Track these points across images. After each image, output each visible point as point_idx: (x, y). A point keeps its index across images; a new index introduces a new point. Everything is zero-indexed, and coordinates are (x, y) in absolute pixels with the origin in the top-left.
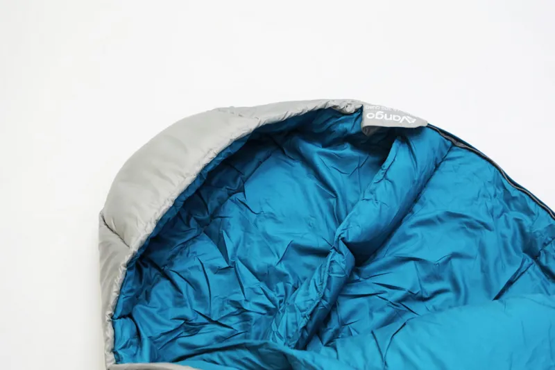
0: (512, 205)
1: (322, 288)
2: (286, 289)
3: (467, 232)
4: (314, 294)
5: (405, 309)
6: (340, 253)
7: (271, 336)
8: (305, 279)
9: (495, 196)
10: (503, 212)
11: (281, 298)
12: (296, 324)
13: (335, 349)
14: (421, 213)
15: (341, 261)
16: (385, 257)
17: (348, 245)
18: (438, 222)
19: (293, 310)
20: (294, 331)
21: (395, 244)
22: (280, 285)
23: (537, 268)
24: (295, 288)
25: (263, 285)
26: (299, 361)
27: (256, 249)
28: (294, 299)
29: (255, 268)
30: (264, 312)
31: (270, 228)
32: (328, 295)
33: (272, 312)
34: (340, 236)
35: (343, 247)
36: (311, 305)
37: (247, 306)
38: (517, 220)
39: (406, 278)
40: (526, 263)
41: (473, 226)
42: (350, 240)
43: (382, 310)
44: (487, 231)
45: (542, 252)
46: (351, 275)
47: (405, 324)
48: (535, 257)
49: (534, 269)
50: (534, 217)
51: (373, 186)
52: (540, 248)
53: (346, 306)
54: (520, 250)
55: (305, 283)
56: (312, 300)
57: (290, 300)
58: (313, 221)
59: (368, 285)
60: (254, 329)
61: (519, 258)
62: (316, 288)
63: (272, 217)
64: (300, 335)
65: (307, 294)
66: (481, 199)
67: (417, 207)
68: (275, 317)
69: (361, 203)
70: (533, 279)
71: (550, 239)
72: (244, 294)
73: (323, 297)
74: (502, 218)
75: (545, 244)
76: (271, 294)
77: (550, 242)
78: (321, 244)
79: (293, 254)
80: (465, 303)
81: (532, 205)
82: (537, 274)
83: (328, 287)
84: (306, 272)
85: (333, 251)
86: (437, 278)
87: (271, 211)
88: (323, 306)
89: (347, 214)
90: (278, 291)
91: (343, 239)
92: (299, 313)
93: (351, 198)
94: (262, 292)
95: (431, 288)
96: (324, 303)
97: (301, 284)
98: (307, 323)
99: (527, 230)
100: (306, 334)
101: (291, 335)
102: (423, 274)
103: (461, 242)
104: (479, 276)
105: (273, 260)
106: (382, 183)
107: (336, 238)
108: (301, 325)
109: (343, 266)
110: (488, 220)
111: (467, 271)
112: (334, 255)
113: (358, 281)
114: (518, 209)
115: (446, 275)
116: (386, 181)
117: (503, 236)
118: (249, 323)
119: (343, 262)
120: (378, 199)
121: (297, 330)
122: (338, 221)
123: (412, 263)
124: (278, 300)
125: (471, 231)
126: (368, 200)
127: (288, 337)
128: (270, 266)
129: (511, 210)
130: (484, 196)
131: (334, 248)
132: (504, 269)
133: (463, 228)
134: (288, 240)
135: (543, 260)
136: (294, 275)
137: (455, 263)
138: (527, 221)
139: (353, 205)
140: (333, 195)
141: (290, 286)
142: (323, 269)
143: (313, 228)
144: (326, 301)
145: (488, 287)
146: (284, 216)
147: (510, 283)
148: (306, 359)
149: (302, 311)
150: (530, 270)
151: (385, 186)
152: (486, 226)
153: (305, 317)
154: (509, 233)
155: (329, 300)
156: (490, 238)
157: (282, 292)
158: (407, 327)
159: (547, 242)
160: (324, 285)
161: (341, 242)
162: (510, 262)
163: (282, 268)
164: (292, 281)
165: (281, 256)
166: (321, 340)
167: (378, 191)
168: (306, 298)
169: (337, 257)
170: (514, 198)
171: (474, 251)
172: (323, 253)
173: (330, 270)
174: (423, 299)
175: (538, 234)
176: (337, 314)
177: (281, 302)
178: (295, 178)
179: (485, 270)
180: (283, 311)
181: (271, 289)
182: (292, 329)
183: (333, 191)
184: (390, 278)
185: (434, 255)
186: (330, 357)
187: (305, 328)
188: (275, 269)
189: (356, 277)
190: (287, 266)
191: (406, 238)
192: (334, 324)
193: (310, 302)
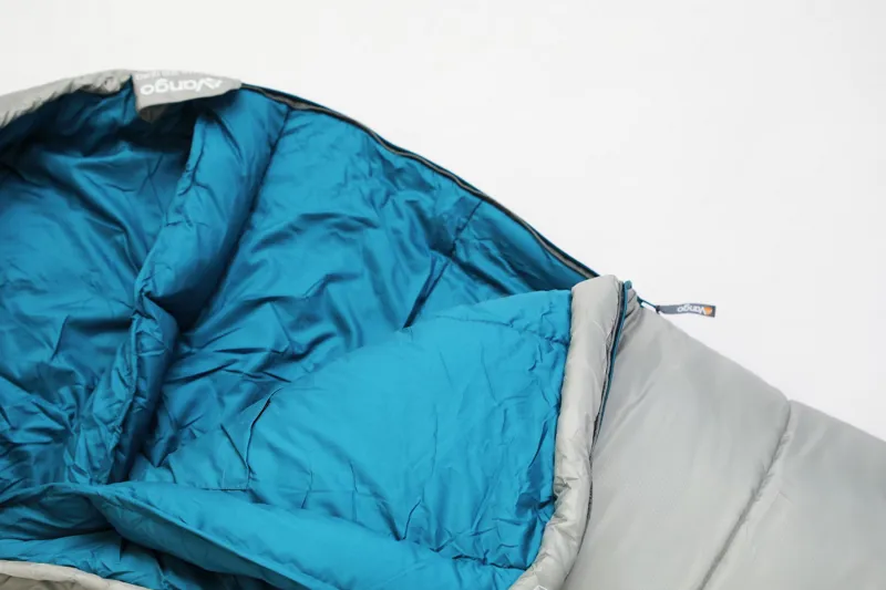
0: (399, 182)
1: (132, 378)
2: (76, 395)
3: (343, 240)
4: (121, 392)
5: (272, 379)
6: (149, 317)
7: (66, 474)
8: (102, 371)
9: (371, 174)
10: (388, 195)
11: (71, 411)
12: (102, 445)
13: (169, 468)
14: (264, 225)
15: (153, 330)
16: (225, 306)
17: (160, 302)
18: (295, 234)
19: (92, 424)
20: (102, 457)
21: (235, 284)
22: (65, 391)
23: (456, 269)
24: (90, 390)
25: (35, 398)
26: (109, 501)
27: (11, 344)
28: (91, 407)
29: (17, 375)
30: (46, 439)
31: (28, 304)
32: (144, 387)
33: (60, 437)
34: (142, 291)
35: (151, 308)
36: (119, 410)
37: (17, 438)
38: (412, 203)
39: (263, 331)
40: (439, 265)
41: (348, 228)
42: (160, 293)
43: (236, 390)
44: (370, 231)
45: (457, 243)
46: (176, 346)
47: (269, 402)
48: (450, 252)
49: (451, 272)
50: (435, 192)
51: (178, 200)
52: (453, 237)
53: (179, 398)
54: (426, 247)
55: (104, 378)
56: (120, 401)
57: (85, 412)
58: (95, 277)
59: (206, 357)
60: (37, 471)
61: (426, 259)
62: (123, 381)
63: (26, 286)
64: (112, 461)
65: (110, 395)
66: (350, 185)
67: (257, 218)
68: (66, 443)
69: (164, 232)
70: (453, 287)
71: (464, 220)
72: (7, 420)
73: (138, 393)
74: (389, 204)
75: (459, 230)
76: (53, 409)
77: (465, 225)
78: (116, 310)
79: (75, 337)
80: (361, 344)
81: (427, 175)
82: (459, 278)
83: (141, 374)
84: (103, 361)
85: (137, 317)
86: (310, 319)
87: (24, 277)
88: (141, 407)
89: (148, 251)
90: (62, 401)
91: (148, 295)
92: (103, 429)
93: (149, 226)
94: (36, 409)
95: (304, 337)
96: (141, 401)
97: (99, 380)
98: (120, 439)
99: (429, 215)
100: (123, 457)
101: (97, 465)
102: (289, 319)
103: (337, 257)
104: (374, 302)
105: (43, 355)
106: (192, 193)
107: (136, 295)
108: (111, 444)
109: (159, 336)
110: (369, 213)
111: (353, 298)
112: (139, 322)
113: (189, 354)
114: (409, 186)
115: (322, 311)
116: (199, 189)
117: (396, 232)
118: (25, 463)
119: (157, 331)
120: (191, 218)
121: (106, 455)
122: (135, 266)
123: (268, 306)
124: (66, 416)
125: (347, 235)
126: (175, 224)
127: (94, 469)
128: (40, 365)
129: (399, 189)
130: (355, 177)
131: (137, 312)
132: (408, 282)
133: (332, 234)
134: (60, 317)
135: (461, 254)
136: (84, 369)
137: (333, 288)
138: (426, 202)
139: (155, 237)
140: (118, 228)
141: (81, 388)
142: (127, 349)
143: (99, 289)
144: (143, 397)
145: (389, 314)
146: (44, 279)
147: (421, 301)
148: (121, 496)
149: (106, 423)
150: (446, 274)
151: (198, 195)
152: (367, 223)
153: (114, 430)
154: (402, 226)
155: (147, 395)
156: (377, 241)
157: (70, 401)
158: (272, 405)
159: (461, 227)
160: (135, 375)
161: (146, 300)
162: (415, 269)
163: (61, 363)
164: (82, 380)
165: (55, 345)
166: (150, 459)
167: (188, 207)
168: (110, 401)
169: (146, 325)
170: (400, 171)
171: (358, 265)
172: (121, 325)
173: (139, 348)
174: (296, 358)
175: (445, 217)
176: (167, 412)
177: (71, 417)
178: (52, 216)
179: (380, 291)
180: (78, 431)
181: (52, 401)
182: (98, 455)
183: (118, 223)
184: (239, 338)
185: (299, 285)
186: (161, 482)
187: (118, 447)
188: (50, 368)
189: (186, 349)
190: (70, 359)
191: (250, 270)
192: (166, 431)
193: (118, 406)
